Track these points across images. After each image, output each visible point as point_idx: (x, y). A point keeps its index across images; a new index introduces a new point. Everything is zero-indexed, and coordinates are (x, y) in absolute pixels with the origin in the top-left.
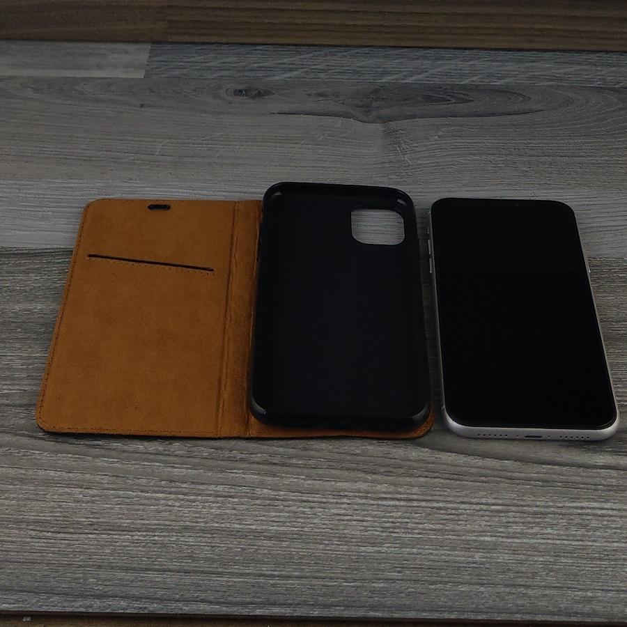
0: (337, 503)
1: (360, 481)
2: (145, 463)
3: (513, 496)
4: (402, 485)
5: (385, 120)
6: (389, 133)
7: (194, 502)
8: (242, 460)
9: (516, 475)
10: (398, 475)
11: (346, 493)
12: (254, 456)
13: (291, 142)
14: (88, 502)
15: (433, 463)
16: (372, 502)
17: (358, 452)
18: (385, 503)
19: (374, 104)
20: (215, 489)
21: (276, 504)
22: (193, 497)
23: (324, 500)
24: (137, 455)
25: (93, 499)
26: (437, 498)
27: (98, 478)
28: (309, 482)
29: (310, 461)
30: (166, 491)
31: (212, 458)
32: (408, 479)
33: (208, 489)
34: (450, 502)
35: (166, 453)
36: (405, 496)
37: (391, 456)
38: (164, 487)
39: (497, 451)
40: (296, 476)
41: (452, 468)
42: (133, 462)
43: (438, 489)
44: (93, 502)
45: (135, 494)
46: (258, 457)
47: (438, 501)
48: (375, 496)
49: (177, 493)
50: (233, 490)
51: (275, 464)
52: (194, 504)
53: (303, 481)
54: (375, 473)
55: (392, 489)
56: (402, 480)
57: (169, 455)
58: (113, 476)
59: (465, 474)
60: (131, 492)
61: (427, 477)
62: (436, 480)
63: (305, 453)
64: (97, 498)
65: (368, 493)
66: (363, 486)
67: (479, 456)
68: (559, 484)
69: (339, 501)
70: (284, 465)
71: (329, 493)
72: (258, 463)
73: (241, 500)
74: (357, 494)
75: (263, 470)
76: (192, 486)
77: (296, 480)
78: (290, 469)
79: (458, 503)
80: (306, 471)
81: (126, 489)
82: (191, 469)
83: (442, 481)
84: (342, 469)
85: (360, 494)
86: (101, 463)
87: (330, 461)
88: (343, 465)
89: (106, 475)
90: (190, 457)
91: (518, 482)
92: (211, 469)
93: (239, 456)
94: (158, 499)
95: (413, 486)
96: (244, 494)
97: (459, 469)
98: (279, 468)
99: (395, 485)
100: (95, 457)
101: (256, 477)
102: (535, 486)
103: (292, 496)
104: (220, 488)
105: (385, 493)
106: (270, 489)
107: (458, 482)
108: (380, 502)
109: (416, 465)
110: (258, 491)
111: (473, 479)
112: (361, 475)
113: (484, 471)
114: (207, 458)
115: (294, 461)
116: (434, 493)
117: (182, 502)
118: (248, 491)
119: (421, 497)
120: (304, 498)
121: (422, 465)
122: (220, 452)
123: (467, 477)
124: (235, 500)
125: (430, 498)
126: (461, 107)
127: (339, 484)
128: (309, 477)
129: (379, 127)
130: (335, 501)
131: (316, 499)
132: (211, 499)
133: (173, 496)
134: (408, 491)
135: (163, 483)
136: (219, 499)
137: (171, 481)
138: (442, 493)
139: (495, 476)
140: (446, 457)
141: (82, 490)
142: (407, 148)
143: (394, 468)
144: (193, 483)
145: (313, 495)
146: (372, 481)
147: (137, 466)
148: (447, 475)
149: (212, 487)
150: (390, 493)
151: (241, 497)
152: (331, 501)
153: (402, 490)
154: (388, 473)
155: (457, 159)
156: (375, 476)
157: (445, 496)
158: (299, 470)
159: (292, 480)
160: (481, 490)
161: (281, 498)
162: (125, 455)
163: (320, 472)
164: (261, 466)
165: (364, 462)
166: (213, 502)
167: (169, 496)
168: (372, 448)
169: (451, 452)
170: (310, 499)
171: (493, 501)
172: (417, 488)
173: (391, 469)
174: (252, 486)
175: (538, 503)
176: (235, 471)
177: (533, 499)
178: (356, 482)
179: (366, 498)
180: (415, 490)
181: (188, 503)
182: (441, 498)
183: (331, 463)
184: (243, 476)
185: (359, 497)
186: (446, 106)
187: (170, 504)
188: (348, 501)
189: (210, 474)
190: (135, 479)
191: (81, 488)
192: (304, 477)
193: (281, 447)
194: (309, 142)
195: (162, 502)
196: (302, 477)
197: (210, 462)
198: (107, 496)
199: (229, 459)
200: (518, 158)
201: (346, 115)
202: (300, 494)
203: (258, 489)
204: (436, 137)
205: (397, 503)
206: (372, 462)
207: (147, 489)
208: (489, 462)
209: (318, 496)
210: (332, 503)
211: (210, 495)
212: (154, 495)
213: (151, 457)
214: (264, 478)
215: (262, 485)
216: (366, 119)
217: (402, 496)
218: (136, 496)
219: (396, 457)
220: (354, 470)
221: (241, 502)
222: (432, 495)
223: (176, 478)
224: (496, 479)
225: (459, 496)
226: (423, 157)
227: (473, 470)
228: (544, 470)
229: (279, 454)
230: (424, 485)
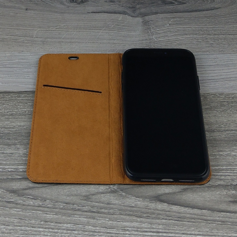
0: (124, 234)
1: (134, 221)
2: (34, 212)
3: (208, 230)
4: (154, 224)
5: (143, 15)
6: (145, 23)
7: (57, 233)
8: (79, 210)
9: (209, 218)
10: (153, 218)
11: (128, 228)
12: (84, 207)
13: (98, 29)
14: (8, 233)
15: (169, 211)
16: (141, 233)
17: (133, 205)
18: (146, 234)
19: (138, 6)
20: (66, 226)
21: (95, 234)
22: (56, 231)
23: (118, 232)
24: (29, 207)
25: (10, 231)
26: (171, 231)
27: (12, 220)
28: (110, 222)
29: (111, 211)
30: (44, 227)
31: (65, 209)
32: (158, 221)
33: (63, 226)
34: (177, 233)
35: (43, 206)
36: (156, 230)
37: (149, 208)
38: (43, 225)
39: (199, 204)
40: (104, 219)
41: (177, 214)
42: (28, 211)
43: (171, 226)
44: (10, 233)
45: (29, 229)
46: (86, 208)
47: (172, 233)
48: (142, 230)
49: (49, 228)
50: (75, 227)
51: (94, 212)
52: (57, 234)
53: (107, 222)
54: (141, 217)
55: (149, 226)
56: (154, 221)
57: (44, 207)
58: (19, 219)
59: (185, 218)
60: (27, 228)
61: (166, 219)
62: (171, 221)
63: (108, 206)
64: (12, 231)
65: (138, 228)
66: (136, 224)
67: (191, 207)
68: (229, 223)
69: (125, 233)
70: (98, 212)
71: (120, 228)
72: (86, 212)
73: (79, 232)
74: (133, 229)
75: (88, 216)
76: (56, 224)
77: (104, 221)
78: (101, 215)
79: (181, 234)
80: (109, 216)
81: (25, 226)
82: (55, 215)
83: (173, 221)
84: (126, 215)
85: (135, 229)
86: (13, 211)
87: (120, 210)
88: (126, 213)
89: (15, 218)
90: (54, 208)
91: (209, 222)
92: (64, 214)
93: (78, 208)
94: (40, 232)
95: (160, 225)
96: (80, 229)
97: (182, 215)
98: (96, 214)
99: (151, 224)
100: (10, 208)
101: (85, 219)
102: (218, 224)
103: (103, 230)
104: (69, 225)
105: (146, 228)
106: (92, 226)
107: (181, 222)
108: (144, 233)
109: (161, 212)
110: (87, 227)
111: (188, 221)
112: (135, 218)
113: (193, 216)
114: (62, 209)
115: (103, 210)
116: (169, 228)
117: (52, 233)
118: (82, 227)
119: (163, 231)
120: (108, 231)
121: (164, 213)
122: (68, 205)
123: (185, 219)
124: (76, 232)
125: (168, 231)
126: (180, 7)
127: (125, 223)
128: (110, 219)
129: (140, 19)
130: (123, 233)
131: (114, 232)
132: (65, 231)
133: (47, 230)
134: (157, 227)
135: (42, 222)
136: (69, 232)
137: (46, 222)
138: (174, 228)
139: (198, 219)
140: (175, 208)
141: (5, 226)
142: (154, 32)
143: (150, 214)
144: (56, 223)
145: (113, 230)
146: (141, 222)
147: (30, 213)
148: (176, 218)
149: (65, 225)
150: (149, 228)
151: (78, 230)
152: (121, 232)
153: (154, 226)
154: (148, 217)
155: (178, 37)
156: (141, 219)
157: (175, 230)
158: (105, 215)
159: (102, 221)
160: (192, 227)
161: (97, 231)
162: (25, 207)
163: (115, 216)
164: (88, 213)
165: (136, 211)
166: (66, 233)
167: (45, 230)
168: (140, 203)
169: (178, 205)
170: (111, 232)
171: (198, 233)
172: (161, 226)
173: (149, 215)
174: (84, 224)
175: (219, 234)
176: (75, 216)
177: (217, 231)
178: (133, 222)
179: (137, 231)
180: (161, 227)
181: (54, 234)
182: (173, 231)
183: (121, 212)
184: (80, 219)
185: (134, 230)
186: (172, 7)
187: (46, 234)
188: (129, 233)
189: (64, 218)
190: (29, 221)
191: (4, 225)
192: (108, 219)
193: (97, 202)
194: (106, 29)
195: (42, 233)
196: (107, 219)
197: (63, 211)
198: (17, 230)
199: (73, 209)
200: (209, 36)
201: (124, 13)
202: (106, 229)
203: (87, 226)
204: (168, 25)
205: (152, 234)
206: (140, 211)
207: (34, 226)
208: (196, 211)
209: (115, 230)
210: (122, 234)
211: (64, 229)
212: (38, 229)
213: (36, 208)
214: (89, 220)
215: (88, 224)
216: (133, 15)
217: (154, 230)
218: (30, 230)
219: (151, 208)
220: (131, 215)
221: (78, 233)
222: (169, 230)
223: (48, 220)
224: (199, 220)
225: (181, 230)
226: (162, 37)
227: (188, 216)
228: (222, 216)
229: (96, 207)
230: (165, 224)
